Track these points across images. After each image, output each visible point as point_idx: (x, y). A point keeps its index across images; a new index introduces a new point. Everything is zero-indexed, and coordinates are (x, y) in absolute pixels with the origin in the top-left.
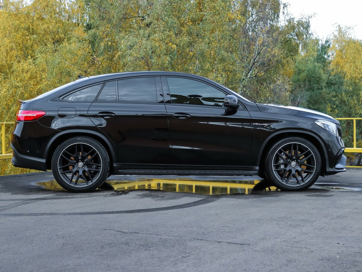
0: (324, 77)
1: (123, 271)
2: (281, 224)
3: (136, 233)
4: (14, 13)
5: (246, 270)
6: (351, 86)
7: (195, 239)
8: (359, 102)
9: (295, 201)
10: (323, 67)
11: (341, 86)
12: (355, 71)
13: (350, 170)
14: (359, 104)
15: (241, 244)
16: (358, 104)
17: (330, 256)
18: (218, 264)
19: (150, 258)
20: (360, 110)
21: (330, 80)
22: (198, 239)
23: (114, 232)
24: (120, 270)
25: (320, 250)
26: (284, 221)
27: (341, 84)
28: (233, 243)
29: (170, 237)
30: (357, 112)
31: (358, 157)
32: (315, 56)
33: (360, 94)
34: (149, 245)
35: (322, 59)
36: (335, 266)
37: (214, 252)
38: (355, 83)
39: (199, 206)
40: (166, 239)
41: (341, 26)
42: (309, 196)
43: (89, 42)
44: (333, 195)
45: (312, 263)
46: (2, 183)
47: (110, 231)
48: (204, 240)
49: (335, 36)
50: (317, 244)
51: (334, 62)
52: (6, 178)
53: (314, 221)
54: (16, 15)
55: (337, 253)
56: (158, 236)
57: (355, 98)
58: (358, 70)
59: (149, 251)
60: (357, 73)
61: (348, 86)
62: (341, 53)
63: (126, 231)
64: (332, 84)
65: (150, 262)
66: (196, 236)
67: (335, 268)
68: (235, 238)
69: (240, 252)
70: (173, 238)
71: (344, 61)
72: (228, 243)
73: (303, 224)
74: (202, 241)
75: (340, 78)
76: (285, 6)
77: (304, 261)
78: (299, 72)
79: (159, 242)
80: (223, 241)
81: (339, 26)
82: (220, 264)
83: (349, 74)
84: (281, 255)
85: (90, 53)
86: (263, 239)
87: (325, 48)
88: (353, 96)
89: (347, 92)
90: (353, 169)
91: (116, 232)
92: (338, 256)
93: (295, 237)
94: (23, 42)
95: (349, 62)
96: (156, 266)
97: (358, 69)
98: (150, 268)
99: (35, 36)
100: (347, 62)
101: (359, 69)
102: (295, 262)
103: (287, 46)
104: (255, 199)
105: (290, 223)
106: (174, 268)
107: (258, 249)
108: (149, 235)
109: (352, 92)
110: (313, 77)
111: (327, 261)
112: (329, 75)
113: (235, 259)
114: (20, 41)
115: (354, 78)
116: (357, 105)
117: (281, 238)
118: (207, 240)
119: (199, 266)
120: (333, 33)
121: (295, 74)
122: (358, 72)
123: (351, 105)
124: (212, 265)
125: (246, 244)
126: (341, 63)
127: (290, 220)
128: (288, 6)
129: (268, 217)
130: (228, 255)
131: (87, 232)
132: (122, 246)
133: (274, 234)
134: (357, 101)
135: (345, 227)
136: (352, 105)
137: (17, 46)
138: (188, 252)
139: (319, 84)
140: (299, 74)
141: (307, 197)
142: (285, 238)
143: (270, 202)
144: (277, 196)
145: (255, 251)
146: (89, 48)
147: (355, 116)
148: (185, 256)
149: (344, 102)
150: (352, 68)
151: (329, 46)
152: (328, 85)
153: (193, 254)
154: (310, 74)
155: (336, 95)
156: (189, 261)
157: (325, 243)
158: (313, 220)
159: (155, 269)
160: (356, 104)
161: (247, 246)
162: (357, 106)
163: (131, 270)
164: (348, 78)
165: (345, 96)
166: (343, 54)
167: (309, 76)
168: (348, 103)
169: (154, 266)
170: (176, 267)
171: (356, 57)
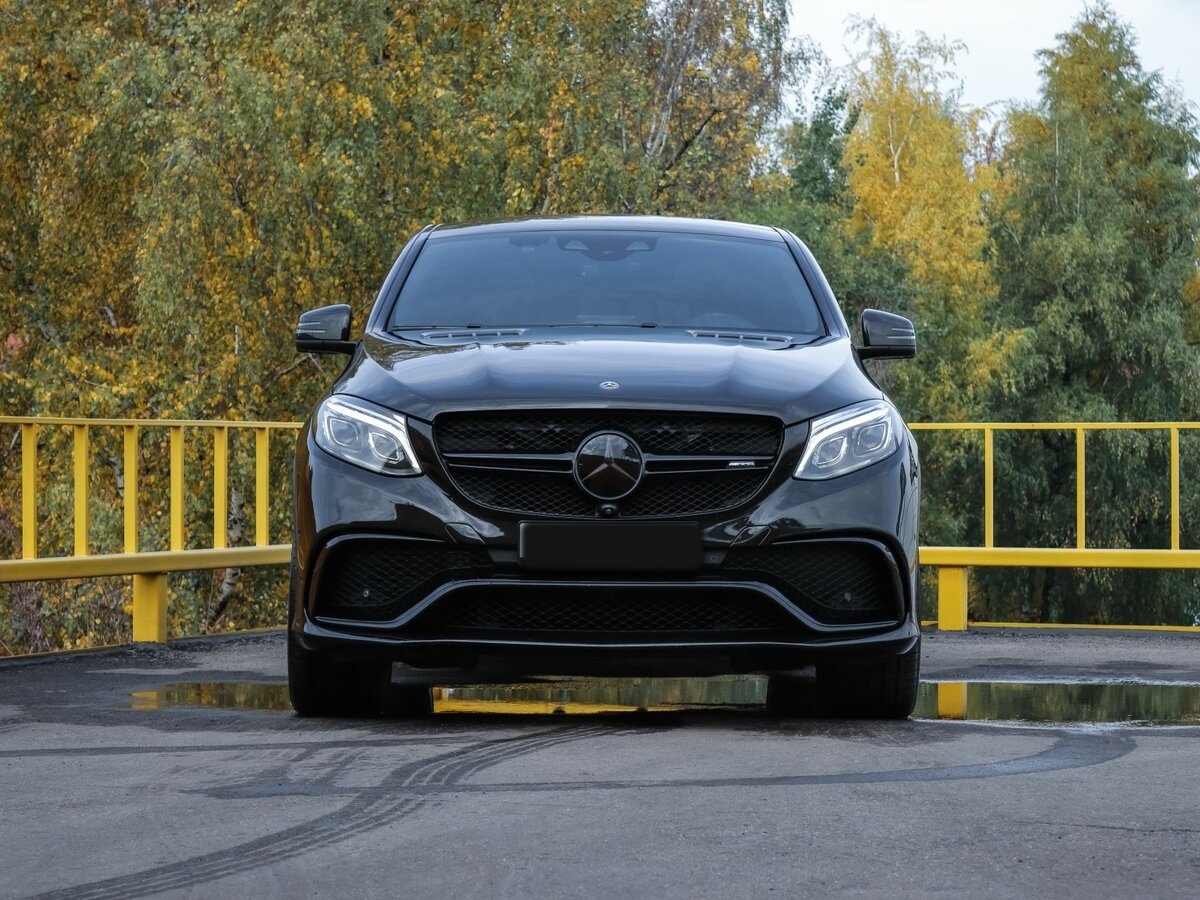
6: (929, 314)
8: (962, 386)
12: (950, 246)
14: (965, 399)
16: (961, 398)
33: (966, 353)
35: (819, 187)
38: (946, 299)
41: (895, 40)
49: (863, 81)
57: (944, 369)
58: (962, 243)
60: (955, 254)
71: (900, 197)
81: (883, 37)
83: (920, 260)
95: (922, 203)
97: (961, 236)
100: (911, 202)
101: (965, 233)
115: (941, 278)
116: (957, 400)
120: (854, 64)
122: (959, 251)
123: (925, 404)
126: (883, 205)
134: (957, 384)
136: (931, 402)
150: (933, 231)
160: (951, 399)
162: (954, 407)
166: (892, 166)
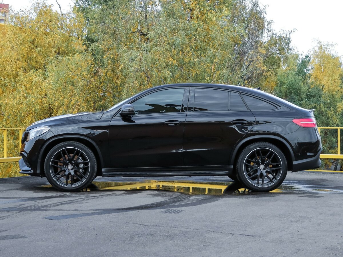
0: (304, 89)
1: (156, 256)
2: (283, 220)
3: (157, 226)
4: (19, 26)
5: (262, 256)
6: (329, 98)
7: (211, 231)
8: (336, 112)
9: (291, 201)
10: (303, 80)
11: (320, 99)
12: (333, 84)
13: (334, 174)
15: (253, 236)
17: (332, 246)
18: (236, 252)
19: (176, 246)
20: (337, 121)
21: (310, 92)
22: (214, 232)
23: (138, 225)
24: (154, 256)
25: (322, 241)
26: (285, 218)
27: (320, 96)
28: (246, 235)
29: (189, 229)
30: (334, 123)
31: (335, 164)
32: (296, 70)
33: (336, 106)
34: (172, 236)
35: (303, 73)
36: (338, 254)
37: (231, 242)
38: (332, 95)
39: (206, 204)
40: (185, 231)
41: (322, 43)
42: (302, 197)
43: (92, 54)
44: (323, 196)
45: (318, 251)
46: (21, 183)
47: (134, 225)
48: (219, 232)
49: (315, 52)
50: (319, 237)
51: (313, 76)
52: (22, 178)
53: (312, 218)
54: (21, 29)
55: (338, 244)
56: (177, 229)
57: (332, 109)
58: (335, 84)
59: (173, 241)
60: (334, 86)
61: (326, 98)
62: (320, 68)
63: (148, 224)
64: (311, 96)
65: (177, 250)
66: (211, 229)
67: (338, 255)
68: (245, 231)
69: (253, 242)
70: (191, 230)
71: (323, 75)
72: (241, 235)
73: (302, 220)
74: (218, 233)
75: (319, 90)
76: (269, 23)
77: (310, 249)
78: (281, 84)
79: (180, 233)
80: (236, 233)
81: (320, 42)
82: (238, 252)
83: (327, 87)
84: (289, 245)
85: (92, 64)
86: (271, 232)
87: (305, 63)
88: (331, 107)
89: (325, 104)
90: (337, 173)
91: (140, 225)
92: (339, 246)
93: (298, 230)
94: (28, 54)
95: (327, 76)
96: (184, 253)
97: (335, 82)
98: (179, 254)
99: (39, 49)
100: (325, 75)
102: (303, 250)
103: (270, 60)
104: (254, 199)
105: (290, 219)
106: (200, 254)
107: (268, 240)
108: (169, 228)
109: (330, 104)
110: (294, 89)
111: (331, 250)
112: (309, 88)
113: (250, 248)
114: (25, 53)
115: (331, 91)
116: (335, 115)
117: (286, 231)
118: (221, 233)
119: (221, 253)
120: (314, 49)
121: (277, 86)
124: (232, 252)
125: (256, 236)
126: (319, 76)
127: (290, 216)
128: (272, 24)
129: (270, 214)
130: (244, 245)
131: (113, 225)
132: (148, 236)
133: (279, 228)
134: (335, 112)
135: (340, 222)
136: (329, 115)
137: (22, 58)
138: (208, 241)
139: (300, 96)
140: (281, 86)
141: (301, 197)
142: (290, 231)
143: (268, 202)
144: (274, 196)
145: (266, 241)
146: (92, 60)
147: (332, 126)
148: (206, 245)
149: (322, 112)
150: (330, 81)
151: (309, 60)
152: (307, 97)
153: (213, 243)
154: (291, 87)
155: (315, 106)
156: (211, 249)
157: (325, 236)
158: (310, 217)
159: (183, 255)
160: (333, 115)
161: (258, 237)
163: (163, 255)
164: (326, 90)
165: (323, 107)
166: (322, 68)
167: (290, 88)
168: (326, 114)
169: (182, 253)
170: (201, 254)
171: (334, 71)
